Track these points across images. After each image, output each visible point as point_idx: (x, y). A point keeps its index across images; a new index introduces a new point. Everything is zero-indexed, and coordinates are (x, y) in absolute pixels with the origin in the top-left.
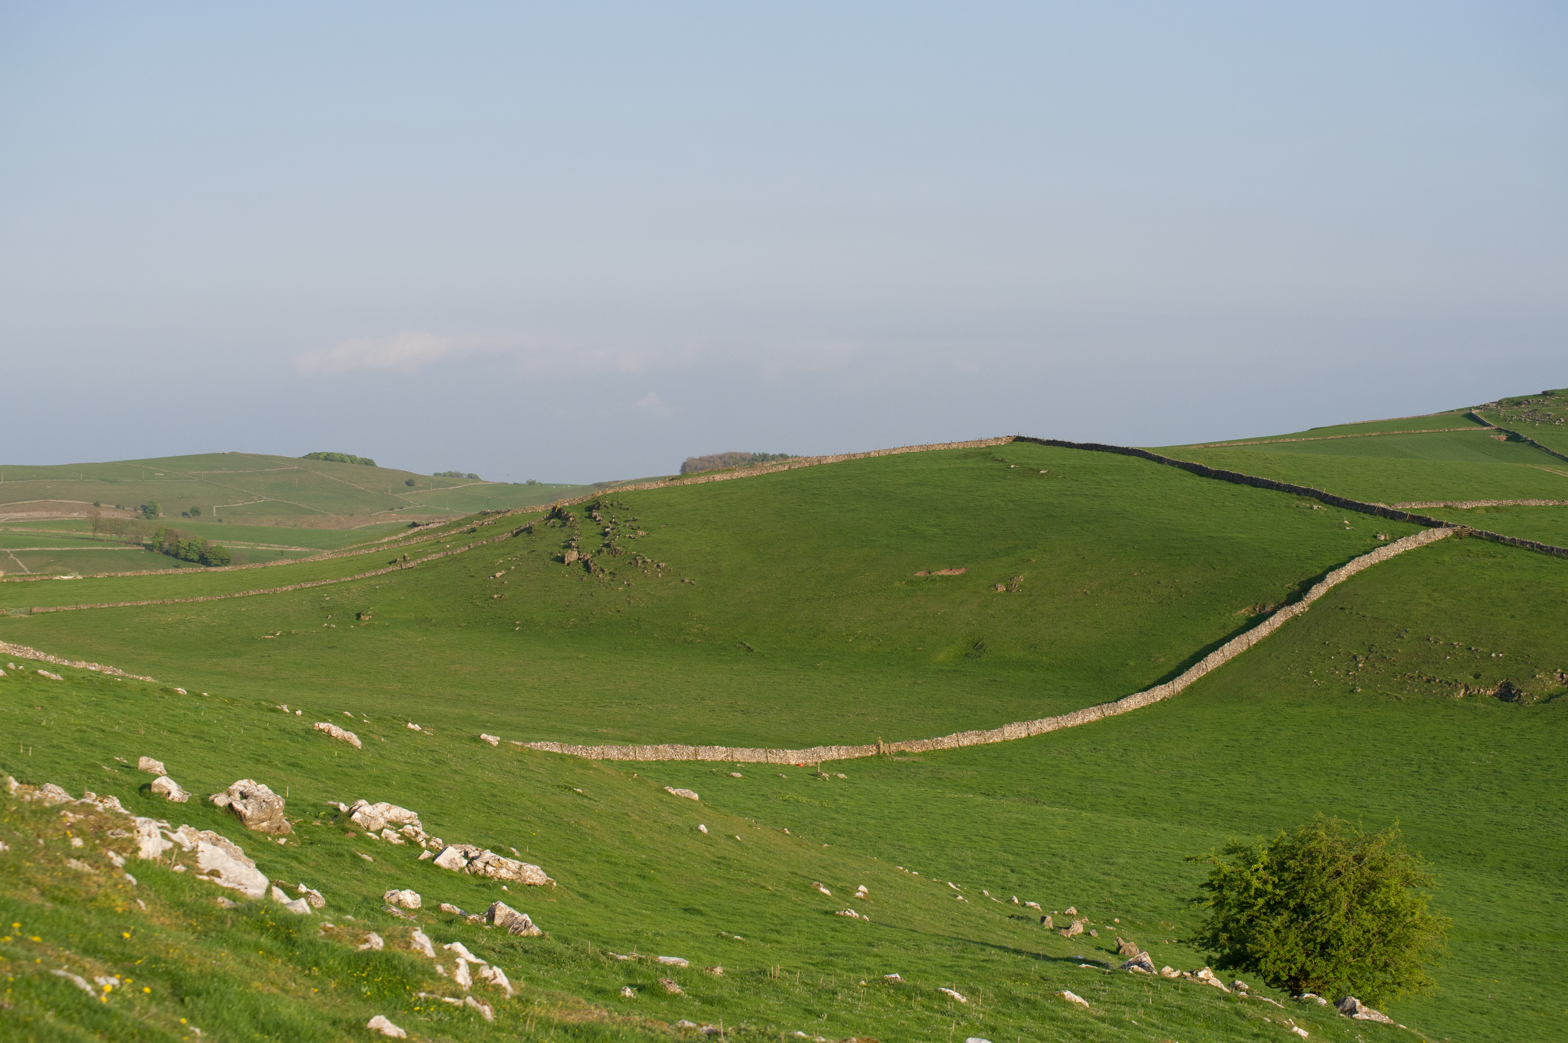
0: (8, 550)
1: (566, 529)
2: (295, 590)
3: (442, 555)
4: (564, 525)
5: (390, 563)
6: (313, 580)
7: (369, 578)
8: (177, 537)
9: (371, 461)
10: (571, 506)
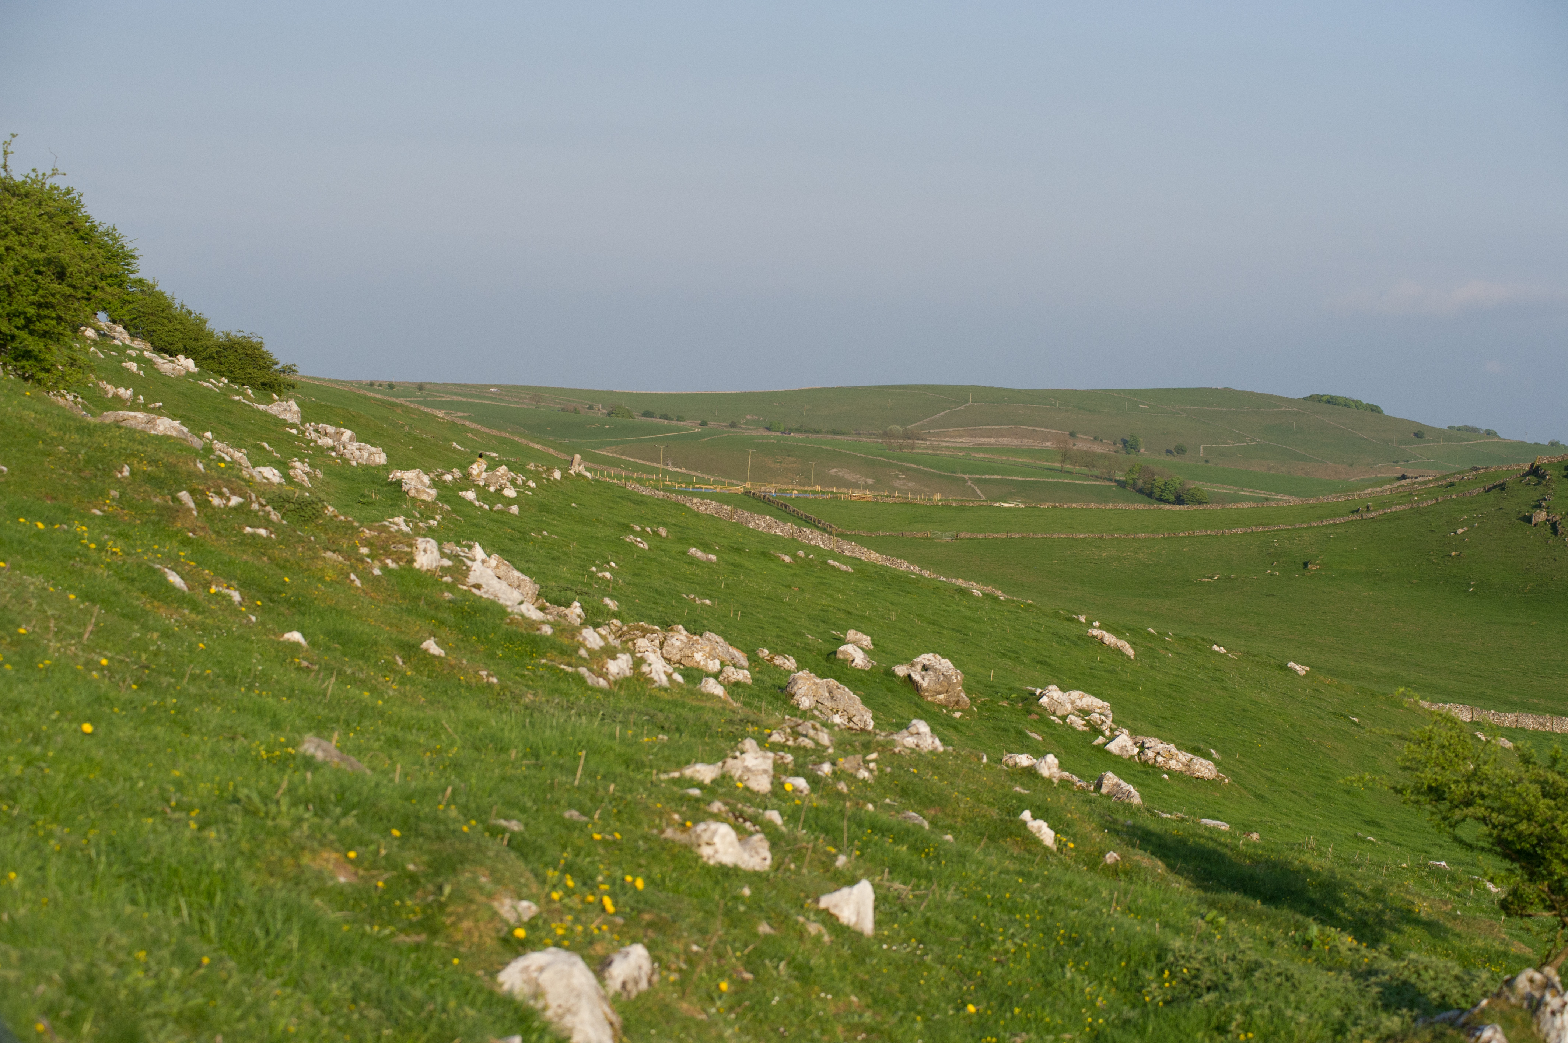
0: (966, 477)
1: (1541, 488)
2: (1245, 533)
3: (1406, 507)
4: (1539, 483)
5: (1353, 512)
6: (1267, 524)
7: (1326, 526)
8: (1153, 474)
9: (1377, 407)
10: (1551, 464)
